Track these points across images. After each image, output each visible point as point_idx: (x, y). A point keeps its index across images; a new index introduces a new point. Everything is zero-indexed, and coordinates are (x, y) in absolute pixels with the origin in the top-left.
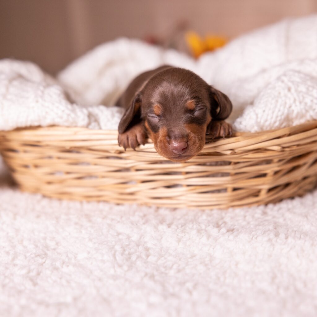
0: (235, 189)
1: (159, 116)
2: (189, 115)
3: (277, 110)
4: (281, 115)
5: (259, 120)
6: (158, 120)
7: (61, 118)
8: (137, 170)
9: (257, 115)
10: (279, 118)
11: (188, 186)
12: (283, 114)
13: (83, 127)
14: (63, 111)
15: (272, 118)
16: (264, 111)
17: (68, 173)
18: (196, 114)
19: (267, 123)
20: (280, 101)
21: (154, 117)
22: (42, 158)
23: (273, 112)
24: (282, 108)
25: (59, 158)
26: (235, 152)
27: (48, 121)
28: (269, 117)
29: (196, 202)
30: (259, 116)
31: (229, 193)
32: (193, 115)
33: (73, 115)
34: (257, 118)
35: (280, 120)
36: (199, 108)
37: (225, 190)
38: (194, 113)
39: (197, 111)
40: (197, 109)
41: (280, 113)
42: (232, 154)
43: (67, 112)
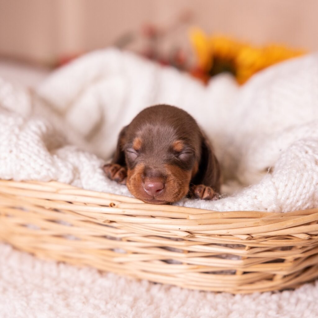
0: (245, 273)
1: (137, 151)
2: (173, 156)
3: (301, 186)
4: (306, 193)
5: (279, 197)
6: (136, 156)
7: (39, 173)
8: (129, 241)
9: (277, 189)
10: (303, 197)
11: (189, 264)
12: (308, 192)
13: (65, 183)
14: (42, 166)
15: (295, 195)
16: (286, 185)
17: (44, 229)
18: (182, 156)
19: (288, 202)
20: (306, 174)
21: (132, 152)
22: (13, 208)
23: (297, 188)
24: (307, 185)
25: (35, 212)
26: (252, 237)
27: (23, 176)
28: (292, 194)
29: (197, 281)
30: (280, 191)
31: (238, 277)
32: (177, 157)
33: (53, 170)
34: (277, 194)
35: (304, 199)
36: (186, 151)
37: (234, 273)
38: (179, 155)
39: (183, 153)
40: (184, 152)
41: (305, 191)
42: (247, 239)
43: (47, 166)
